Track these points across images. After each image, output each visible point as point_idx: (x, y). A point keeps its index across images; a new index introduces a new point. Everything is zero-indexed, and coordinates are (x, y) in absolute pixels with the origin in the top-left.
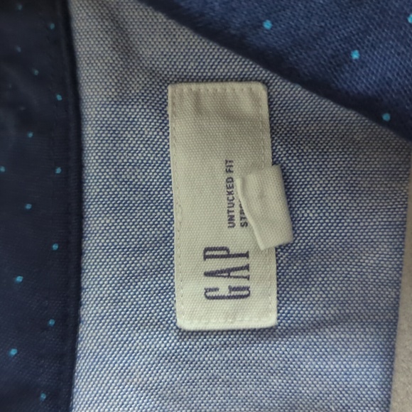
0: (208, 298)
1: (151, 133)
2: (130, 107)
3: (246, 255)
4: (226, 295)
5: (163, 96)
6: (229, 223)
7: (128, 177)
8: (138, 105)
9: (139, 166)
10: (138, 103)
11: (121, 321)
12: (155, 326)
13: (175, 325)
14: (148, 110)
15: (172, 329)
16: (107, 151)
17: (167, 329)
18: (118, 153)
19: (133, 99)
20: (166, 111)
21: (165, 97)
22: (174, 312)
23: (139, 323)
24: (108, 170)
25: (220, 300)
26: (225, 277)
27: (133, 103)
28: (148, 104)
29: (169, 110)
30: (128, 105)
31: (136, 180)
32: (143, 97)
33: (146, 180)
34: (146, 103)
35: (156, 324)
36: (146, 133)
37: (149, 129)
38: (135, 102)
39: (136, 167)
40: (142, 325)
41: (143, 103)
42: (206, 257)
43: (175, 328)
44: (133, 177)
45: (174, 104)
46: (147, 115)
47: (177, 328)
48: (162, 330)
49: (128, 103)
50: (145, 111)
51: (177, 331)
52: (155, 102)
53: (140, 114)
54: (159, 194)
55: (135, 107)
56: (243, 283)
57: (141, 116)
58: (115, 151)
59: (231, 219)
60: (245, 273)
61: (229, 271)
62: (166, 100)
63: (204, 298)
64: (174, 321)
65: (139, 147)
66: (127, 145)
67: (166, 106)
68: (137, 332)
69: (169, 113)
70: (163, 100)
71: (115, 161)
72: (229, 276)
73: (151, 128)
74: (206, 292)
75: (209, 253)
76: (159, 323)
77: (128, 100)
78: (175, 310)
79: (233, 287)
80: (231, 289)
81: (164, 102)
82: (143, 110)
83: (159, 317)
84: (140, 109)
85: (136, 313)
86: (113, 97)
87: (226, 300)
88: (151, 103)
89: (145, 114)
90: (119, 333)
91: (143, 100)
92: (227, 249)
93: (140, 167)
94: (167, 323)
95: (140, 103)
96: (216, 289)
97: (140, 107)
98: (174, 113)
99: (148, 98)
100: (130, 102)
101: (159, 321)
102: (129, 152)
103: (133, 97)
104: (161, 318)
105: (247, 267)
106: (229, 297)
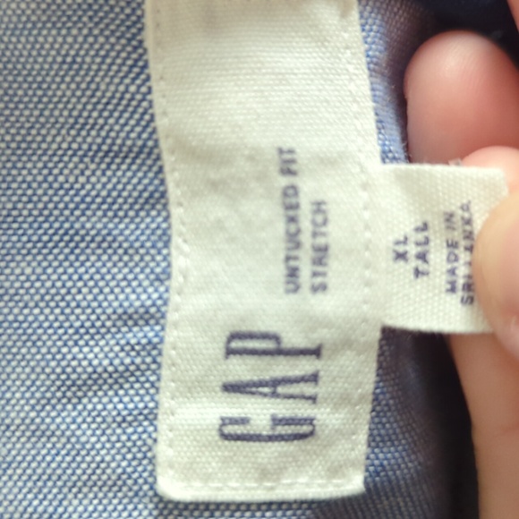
0: (226, 437)
1: (112, 88)
2: (64, 32)
3: (316, 352)
4: (265, 433)
5: (134, 10)
6: (288, 283)
7: (72, 179)
8: (80, 29)
9: (94, 156)
10: (80, 25)
11: (44, 473)
12: (111, 487)
13: (151, 488)
14: (101, 40)
15: (145, 495)
16: (27, 125)
17: (136, 494)
18: (49, 129)
19: (69, 17)
20: (141, 42)
21: (139, 12)
22: (151, 461)
23: (79, 479)
24: (29, 165)
25: (251, 444)
26: (265, 395)
27: (69, 24)
28: (102, 26)
29: (149, 38)
30: (60, 29)
31: (88, 187)
32: (90, 13)
33: (109, 186)
34: (97, 24)
35: (115, 484)
36: (103, 87)
37: (107, 80)
38: (75, 23)
39: (86, 160)
40: (85, 484)
41: (91, 25)
42: (230, 352)
43: (151, 493)
44: (82, 179)
45: (158, 25)
46: (101, 48)
47: (156, 495)
48: (125, 496)
49: (59, 25)
50: (96, 41)
51: (156, 500)
52: (117, 22)
53: (86, 46)
54: (137, 215)
55: (74, 32)
56: (302, 410)
57: (87, 51)
58: (43, 126)
59: (293, 273)
60: (308, 389)
61: (275, 383)
62: (139, 18)
63: (217, 438)
64: (150, 480)
65: (89, 117)
66: (66, 113)
67: (140, 30)
68: (76, 497)
69: (148, 44)
70: (134, 18)
71: (44, 146)
72: (275, 395)
73: (112, 77)
74: (224, 424)
75: (238, 343)
76: (120, 483)
77: (59, 17)
78: (154, 457)
79: (280, 416)
80: (277, 421)
81: (135, 23)
82: (91, 39)
83: (119, 471)
84: (86, 37)
85: (74, 460)
86: (29, 12)
87: (263, 444)
88: (107, 25)
89: (97, 46)
90: (41, 496)
91: (91, 18)
92: (276, 338)
93: (97, 160)
94: (136, 482)
95: (85, 24)
96: (244, 421)
97: (85, 31)
98: (158, 43)
99: (101, 14)
100: (64, 23)
101: (119, 478)
102: (72, 128)
103: (70, 13)
104: (124, 472)
105: (314, 378)
106: (271, 438)
